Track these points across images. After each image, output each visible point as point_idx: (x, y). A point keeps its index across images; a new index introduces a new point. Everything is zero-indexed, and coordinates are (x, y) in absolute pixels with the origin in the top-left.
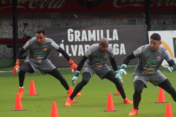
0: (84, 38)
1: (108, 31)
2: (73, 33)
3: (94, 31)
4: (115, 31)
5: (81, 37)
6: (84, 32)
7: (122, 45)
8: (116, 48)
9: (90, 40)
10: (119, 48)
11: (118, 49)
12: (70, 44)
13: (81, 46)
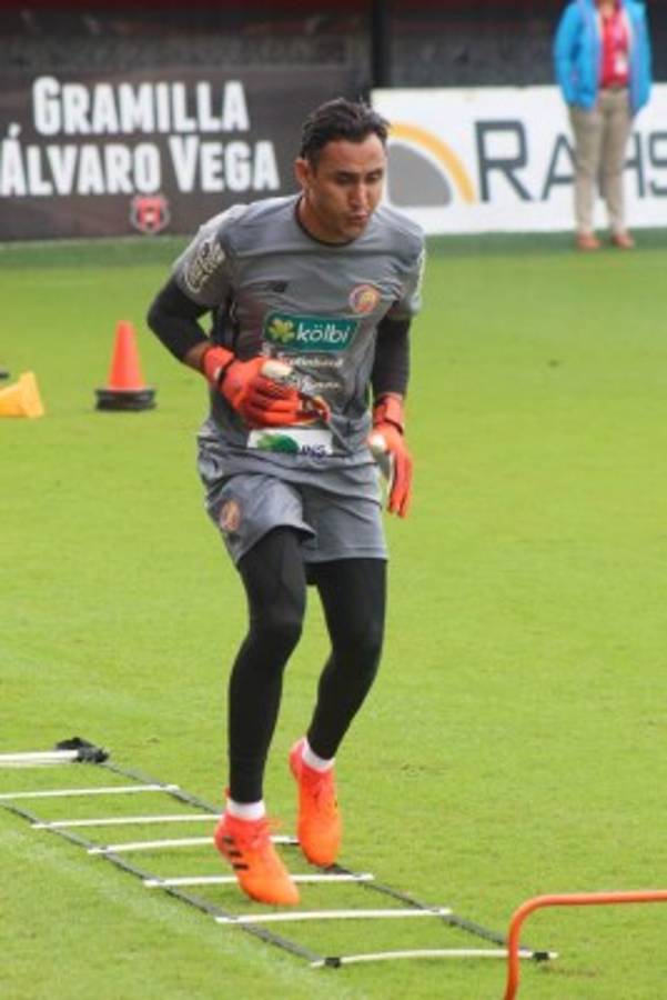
0: (105, 120)
1: (204, 92)
2: (59, 97)
3: (146, 90)
4: (234, 93)
5: (89, 116)
6: (104, 92)
7: (265, 150)
8: (239, 159)
9: (128, 127)
10: (251, 159)
11: (245, 167)
12: (44, 142)
13: (90, 153)
